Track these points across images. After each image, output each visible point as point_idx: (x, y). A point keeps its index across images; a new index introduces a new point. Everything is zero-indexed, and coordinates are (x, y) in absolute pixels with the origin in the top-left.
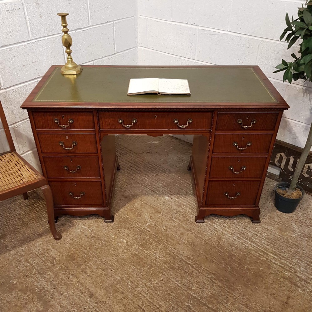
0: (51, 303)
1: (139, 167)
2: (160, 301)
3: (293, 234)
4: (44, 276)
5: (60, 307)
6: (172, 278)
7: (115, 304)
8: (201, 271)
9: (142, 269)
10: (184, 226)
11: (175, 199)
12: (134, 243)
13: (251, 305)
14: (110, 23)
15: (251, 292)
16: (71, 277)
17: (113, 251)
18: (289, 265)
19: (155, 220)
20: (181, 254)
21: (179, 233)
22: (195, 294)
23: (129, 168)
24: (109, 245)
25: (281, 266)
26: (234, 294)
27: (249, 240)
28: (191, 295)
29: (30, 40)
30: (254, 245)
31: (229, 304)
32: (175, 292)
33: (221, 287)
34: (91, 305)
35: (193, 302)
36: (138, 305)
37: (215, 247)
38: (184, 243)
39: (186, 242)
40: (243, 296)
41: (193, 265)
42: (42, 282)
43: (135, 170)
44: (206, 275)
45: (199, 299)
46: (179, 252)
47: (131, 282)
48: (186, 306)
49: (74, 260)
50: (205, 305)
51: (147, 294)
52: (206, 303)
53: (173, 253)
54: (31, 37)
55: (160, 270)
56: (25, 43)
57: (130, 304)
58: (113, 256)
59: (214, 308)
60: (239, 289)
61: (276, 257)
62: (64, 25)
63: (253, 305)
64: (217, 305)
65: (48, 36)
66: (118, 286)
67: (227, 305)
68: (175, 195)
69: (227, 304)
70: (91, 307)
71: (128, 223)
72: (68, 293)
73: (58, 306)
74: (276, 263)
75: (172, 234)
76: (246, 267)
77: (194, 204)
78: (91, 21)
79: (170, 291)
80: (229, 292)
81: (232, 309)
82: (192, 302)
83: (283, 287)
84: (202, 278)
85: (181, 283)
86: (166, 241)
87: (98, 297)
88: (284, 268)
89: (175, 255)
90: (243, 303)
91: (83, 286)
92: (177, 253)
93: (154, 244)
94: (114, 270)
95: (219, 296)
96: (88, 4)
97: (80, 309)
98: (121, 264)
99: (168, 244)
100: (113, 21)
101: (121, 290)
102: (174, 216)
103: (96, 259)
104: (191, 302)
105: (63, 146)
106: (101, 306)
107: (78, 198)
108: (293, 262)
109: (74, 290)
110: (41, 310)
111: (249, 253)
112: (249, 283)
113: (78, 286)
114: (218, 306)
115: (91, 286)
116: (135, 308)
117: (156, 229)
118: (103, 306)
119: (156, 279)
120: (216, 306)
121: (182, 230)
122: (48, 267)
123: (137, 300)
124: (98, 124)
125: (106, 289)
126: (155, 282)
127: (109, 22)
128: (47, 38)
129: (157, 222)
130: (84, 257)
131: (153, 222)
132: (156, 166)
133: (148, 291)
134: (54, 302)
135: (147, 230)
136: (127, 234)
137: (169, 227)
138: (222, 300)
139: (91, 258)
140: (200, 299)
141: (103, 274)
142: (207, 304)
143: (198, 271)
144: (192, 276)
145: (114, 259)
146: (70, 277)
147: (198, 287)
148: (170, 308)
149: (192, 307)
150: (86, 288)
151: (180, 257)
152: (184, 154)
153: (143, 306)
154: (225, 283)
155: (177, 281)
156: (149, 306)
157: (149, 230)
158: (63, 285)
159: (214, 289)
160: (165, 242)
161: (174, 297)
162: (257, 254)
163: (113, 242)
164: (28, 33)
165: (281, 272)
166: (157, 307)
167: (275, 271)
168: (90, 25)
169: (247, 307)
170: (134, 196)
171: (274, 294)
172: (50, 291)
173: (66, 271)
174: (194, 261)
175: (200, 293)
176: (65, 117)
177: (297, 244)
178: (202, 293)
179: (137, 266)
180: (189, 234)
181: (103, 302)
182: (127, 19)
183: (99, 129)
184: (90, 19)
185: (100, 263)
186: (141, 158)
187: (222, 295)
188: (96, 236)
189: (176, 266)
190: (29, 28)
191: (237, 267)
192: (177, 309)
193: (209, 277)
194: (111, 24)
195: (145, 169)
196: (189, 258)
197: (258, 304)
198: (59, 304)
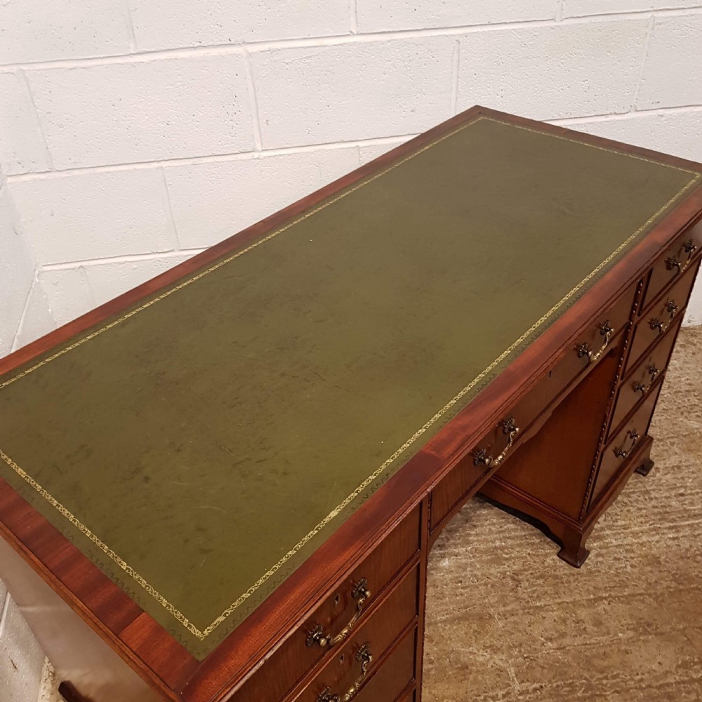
10: (572, 599)
11: (464, 549)
19: (510, 648)
20: (665, 674)
21: (590, 628)
37: (679, 591)
38: (630, 641)
39: (631, 634)
46: (654, 671)
53: (649, 686)
75: (586, 644)
77: (512, 526)
86: (601, 676)
89: (659, 688)
92: (657, 679)
99: (614, 677)
102: (525, 596)
117: (543, 668)
121: (584, 614)
129: (521, 645)
131: (511, 656)
135: (531, 688)
137: (557, 635)
157: (537, 685)
160: (602, 679)
180: (608, 608)
196: (685, 665)
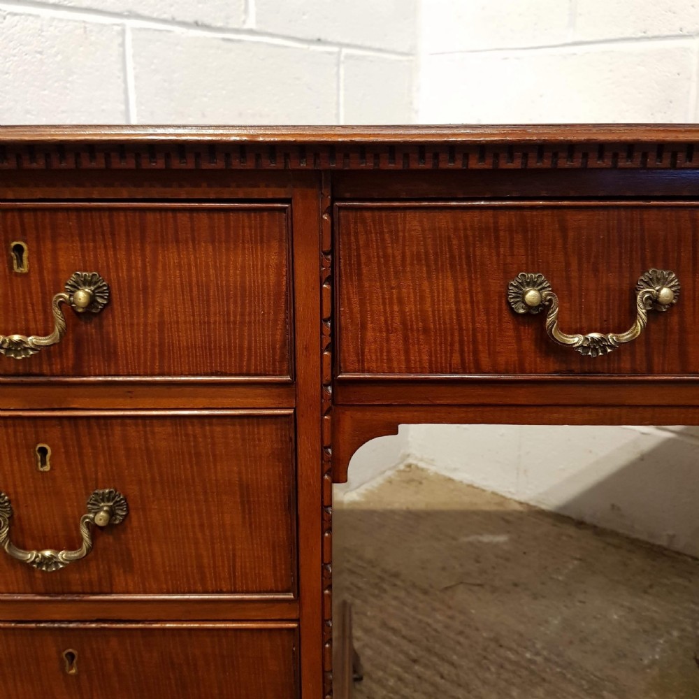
1: (452, 664)
14: (328, 49)
23: (406, 669)
43: (438, 679)
100: (339, 44)
124: (323, 320)
127: (325, 43)
132: (538, 659)
152: (645, 592)
168: (253, 27)
176: (38, 255)
182: (387, 56)
183: (327, 376)
184: (253, 3)
186: (450, 613)
195: (488, 675)
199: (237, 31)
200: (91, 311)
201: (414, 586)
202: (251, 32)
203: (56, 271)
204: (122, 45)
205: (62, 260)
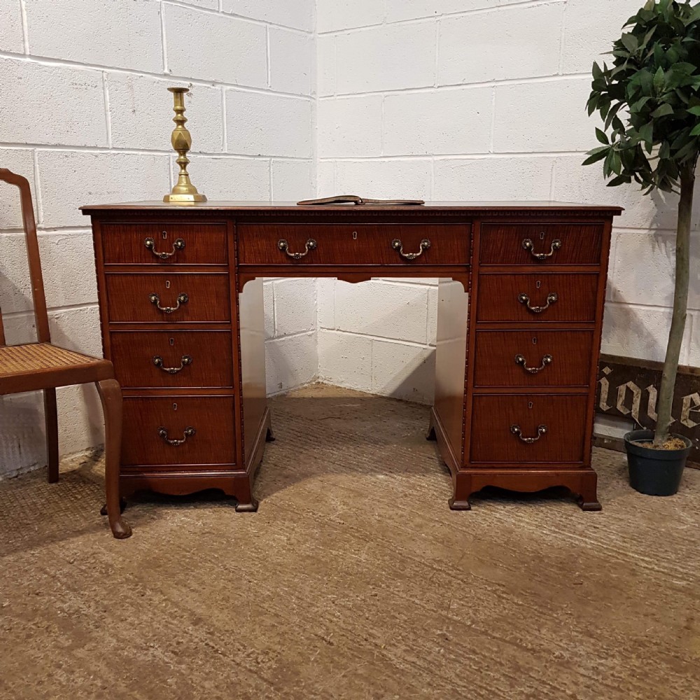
0: (94, 634)
1: (316, 437)
2: (372, 629)
3: (680, 526)
4: (82, 592)
5: (115, 641)
6: (398, 591)
7: (257, 632)
8: (470, 581)
9: (325, 578)
10: (423, 514)
11: (401, 478)
12: (307, 540)
13: (599, 631)
14: (264, 159)
15: (597, 612)
16: (149, 592)
17: (255, 553)
18: (681, 570)
19: (354, 507)
20: (418, 556)
21: (411, 525)
22: (457, 616)
23: (295, 438)
24: (246, 544)
25: (663, 572)
26: (555, 615)
27: (580, 535)
28: (449, 619)
29: (108, 149)
30: (592, 542)
31: (544, 631)
32: (409, 614)
33: (521, 605)
34: (197, 637)
35: (454, 628)
36: (316, 635)
37: (499, 545)
38: (425, 539)
39: (431, 538)
40: (579, 617)
41: (450, 572)
42: (74, 602)
43: (308, 440)
44: (483, 587)
45: (469, 623)
46: (415, 552)
47: (298, 598)
48: (438, 635)
49: (159, 566)
50: (485, 633)
51: (338, 617)
52: (487, 631)
54: (110, 142)
55: (368, 580)
56: (99, 151)
57: (296, 633)
58: (253, 560)
59: (507, 639)
60: (566, 607)
61: (646, 559)
62: (178, 107)
63: (605, 633)
64: (514, 633)
65: (143, 150)
66: (266, 605)
67: (540, 634)
68: (400, 472)
69: (539, 631)
70: (196, 640)
71: (292, 511)
72: (138, 618)
73: (110, 639)
74: (650, 567)
75: (397, 527)
76: (577, 573)
78: (228, 146)
79: (395, 611)
80: (541, 613)
81: (553, 639)
82: (451, 629)
83: (672, 603)
84: (472, 591)
85: (422, 600)
86: (381, 537)
87: (215, 623)
88: (670, 575)
89: (404, 557)
90: (580, 630)
91: (177, 606)
92: (410, 554)
93: (352, 542)
94: (255, 582)
95: (519, 618)
96: (225, 112)
97: (168, 643)
98: (274, 571)
99: (387, 541)
100: (269, 157)
101: (274, 611)
102: (399, 501)
103: (212, 565)
104: (448, 628)
105: (158, 302)
106: (222, 637)
107: (179, 441)
108: (690, 565)
109: (155, 614)
110: (66, 645)
111: (582, 552)
112: (589, 598)
113: (165, 607)
114: (518, 635)
115: (197, 606)
116: (308, 639)
117: (357, 520)
118: (226, 638)
119: (360, 593)
120: (512, 634)
121: (418, 520)
122: (92, 579)
123: (312, 627)
125: (235, 609)
126: (359, 598)
127: (263, 156)
128: (141, 153)
129: (362, 510)
130: (182, 563)
131: (349, 509)
132: (355, 436)
133: (339, 612)
134: (101, 634)
135: (338, 521)
136: (287, 527)
137: (387, 517)
138: (527, 625)
139: (200, 564)
140: (470, 625)
141: (230, 587)
142: (489, 632)
143: (462, 581)
144: (449, 589)
145: (257, 565)
146: (145, 594)
147: (463, 605)
148: (395, 639)
149: (451, 637)
150: (184, 610)
151: (416, 559)
152: (417, 419)
153: (327, 636)
154: (530, 598)
155: (411, 596)
156: (343, 635)
157: (342, 522)
158: (128, 606)
159: (505, 609)
160: (379, 538)
161: (406, 621)
162: (602, 554)
163: (255, 540)
164: (107, 134)
165: (665, 581)
166: (365, 637)
167: (650, 579)
168: (226, 152)
169: (591, 636)
170: (306, 476)
171: (654, 615)
172: (94, 616)
173: (137, 585)
174: (453, 566)
175: (471, 614)
176: (169, 235)
177: (693, 539)
178: (475, 614)
179: (313, 574)
180: (438, 526)
181: (227, 631)
182: (296, 160)
183: (236, 264)
184: (225, 141)
185: (222, 571)
186: (321, 425)
187: (525, 618)
188: (214, 532)
189: (408, 572)
190: (110, 125)
191: (556, 573)
192: (414, 640)
193: (489, 589)
194: (265, 161)
195: (331, 440)
196: (439, 561)
197: (616, 631)
198: (114, 636)
199: (219, 154)
200: (181, 248)
201: (307, 418)
202: (225, 154)
203: (173, 238)
204: (169, 164)
205: (174, 235)
